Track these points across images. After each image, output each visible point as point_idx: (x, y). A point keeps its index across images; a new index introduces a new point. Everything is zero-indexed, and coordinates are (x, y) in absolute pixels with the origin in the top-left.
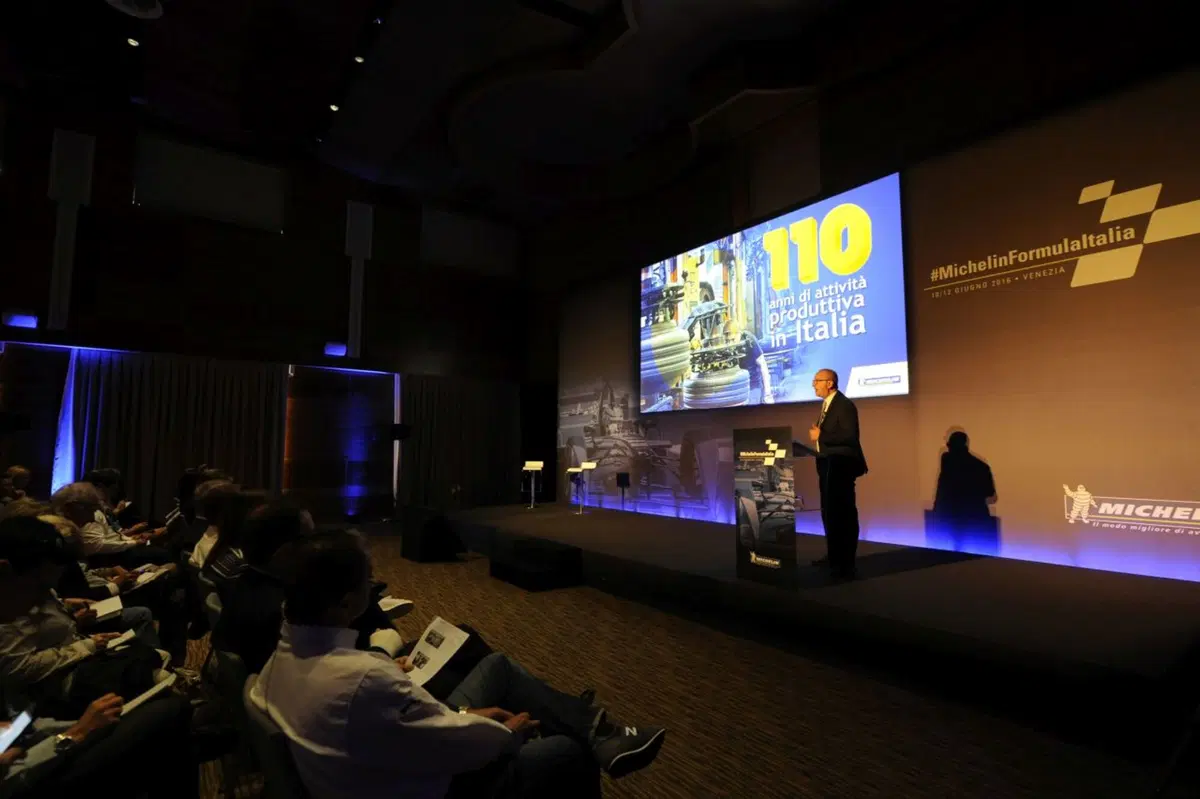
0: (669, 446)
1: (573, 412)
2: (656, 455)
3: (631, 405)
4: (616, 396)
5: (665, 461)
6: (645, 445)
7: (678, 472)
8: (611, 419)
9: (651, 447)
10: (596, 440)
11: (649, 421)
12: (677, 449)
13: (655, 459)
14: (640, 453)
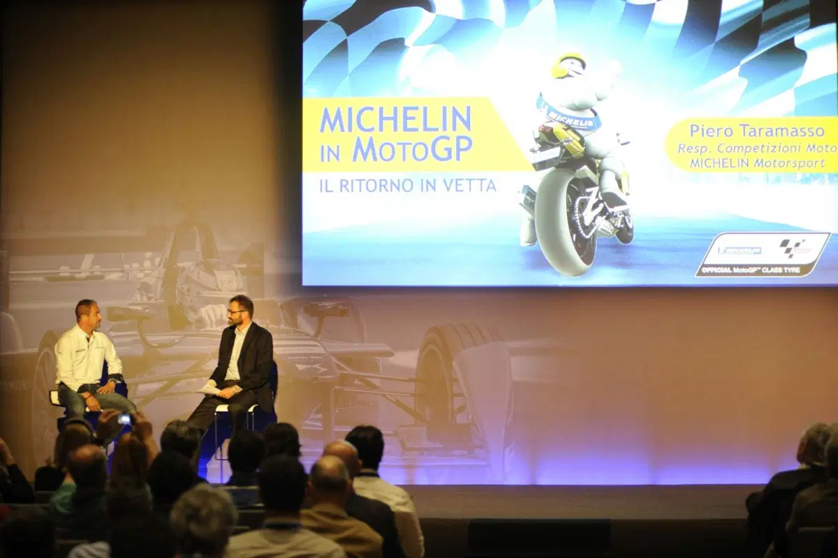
0: (391, 354)
1: (65, 271)
2: (350, 371)
3: (271, 266)
4: (221, 246)
5: (376, 382)
6: (319, 350)
7: (410, 402)
8: (206, 294)
9: (334, 355)
10: (153, 339)
11: (328, 305)
12: (408, 359)
13: (344, 380)
14: (300, 367)
